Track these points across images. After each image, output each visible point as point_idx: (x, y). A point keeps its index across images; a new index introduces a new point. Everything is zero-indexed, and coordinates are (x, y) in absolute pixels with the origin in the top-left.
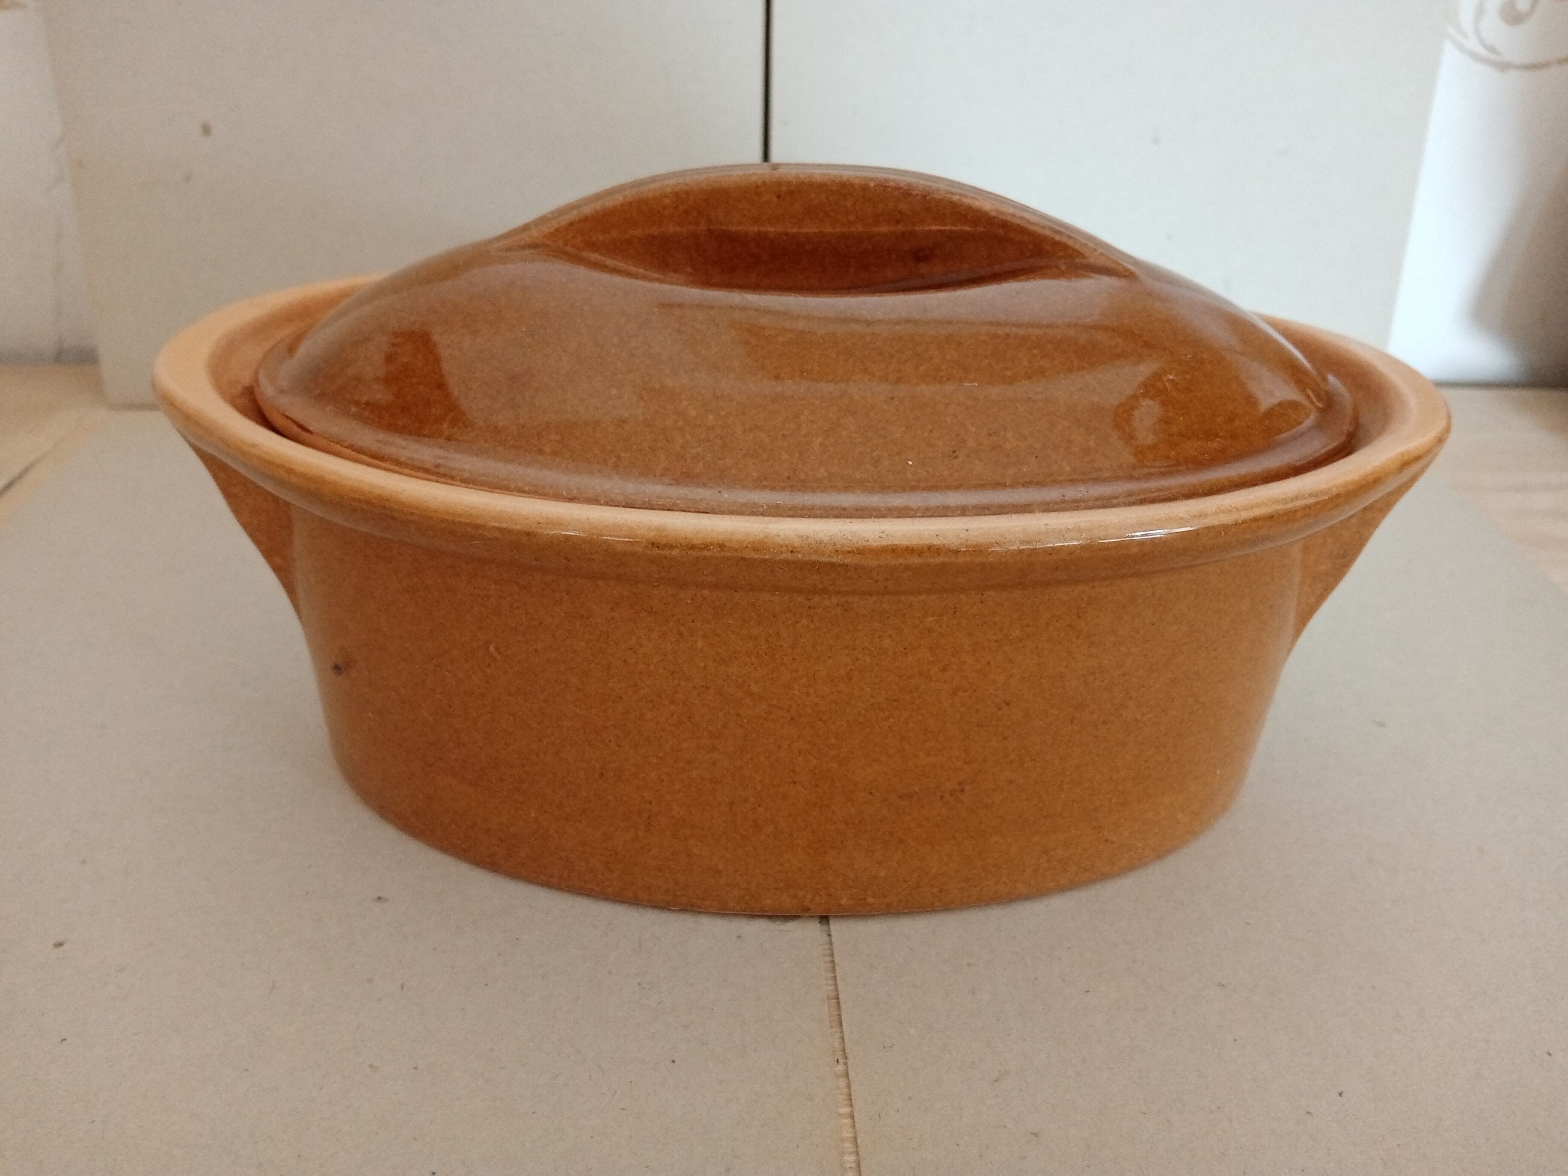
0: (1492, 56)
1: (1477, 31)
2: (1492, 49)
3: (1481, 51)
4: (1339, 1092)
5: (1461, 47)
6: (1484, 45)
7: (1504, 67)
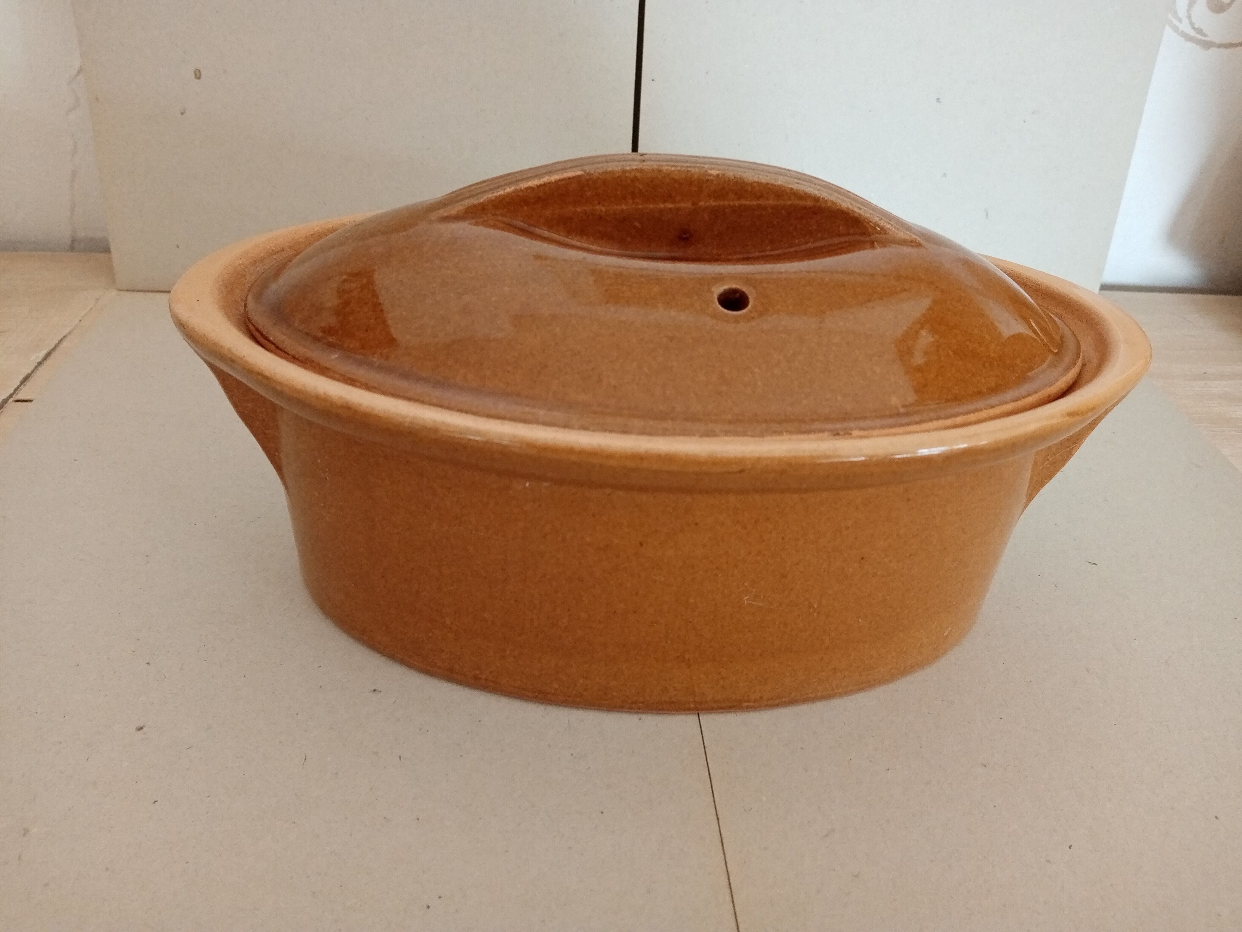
0: (1199, 37)
1: (1189, 17)
2: (1200, 31)
3: (1192, 33)
4: (1069, 845)
5: (1175, 29)
6: (1194, 28)
7: (1208, 45)
